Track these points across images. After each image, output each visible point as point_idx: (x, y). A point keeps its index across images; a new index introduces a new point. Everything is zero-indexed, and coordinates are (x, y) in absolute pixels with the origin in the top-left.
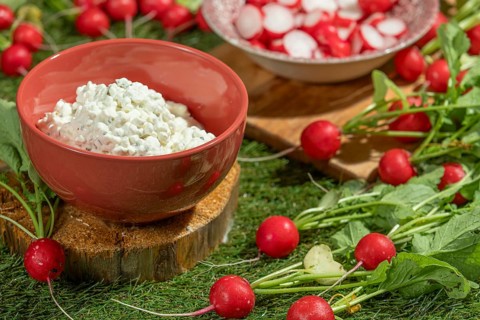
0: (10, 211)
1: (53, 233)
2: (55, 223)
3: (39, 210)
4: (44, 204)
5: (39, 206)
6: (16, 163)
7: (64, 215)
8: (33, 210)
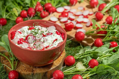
0: (6, 62)
1: (16, 68)
2: (17, 66)
3: (13, 62)
4: (14, 60)
5: (13, 61)
6: (8, 50)
7: (20, 64)
8: (11, 62)
